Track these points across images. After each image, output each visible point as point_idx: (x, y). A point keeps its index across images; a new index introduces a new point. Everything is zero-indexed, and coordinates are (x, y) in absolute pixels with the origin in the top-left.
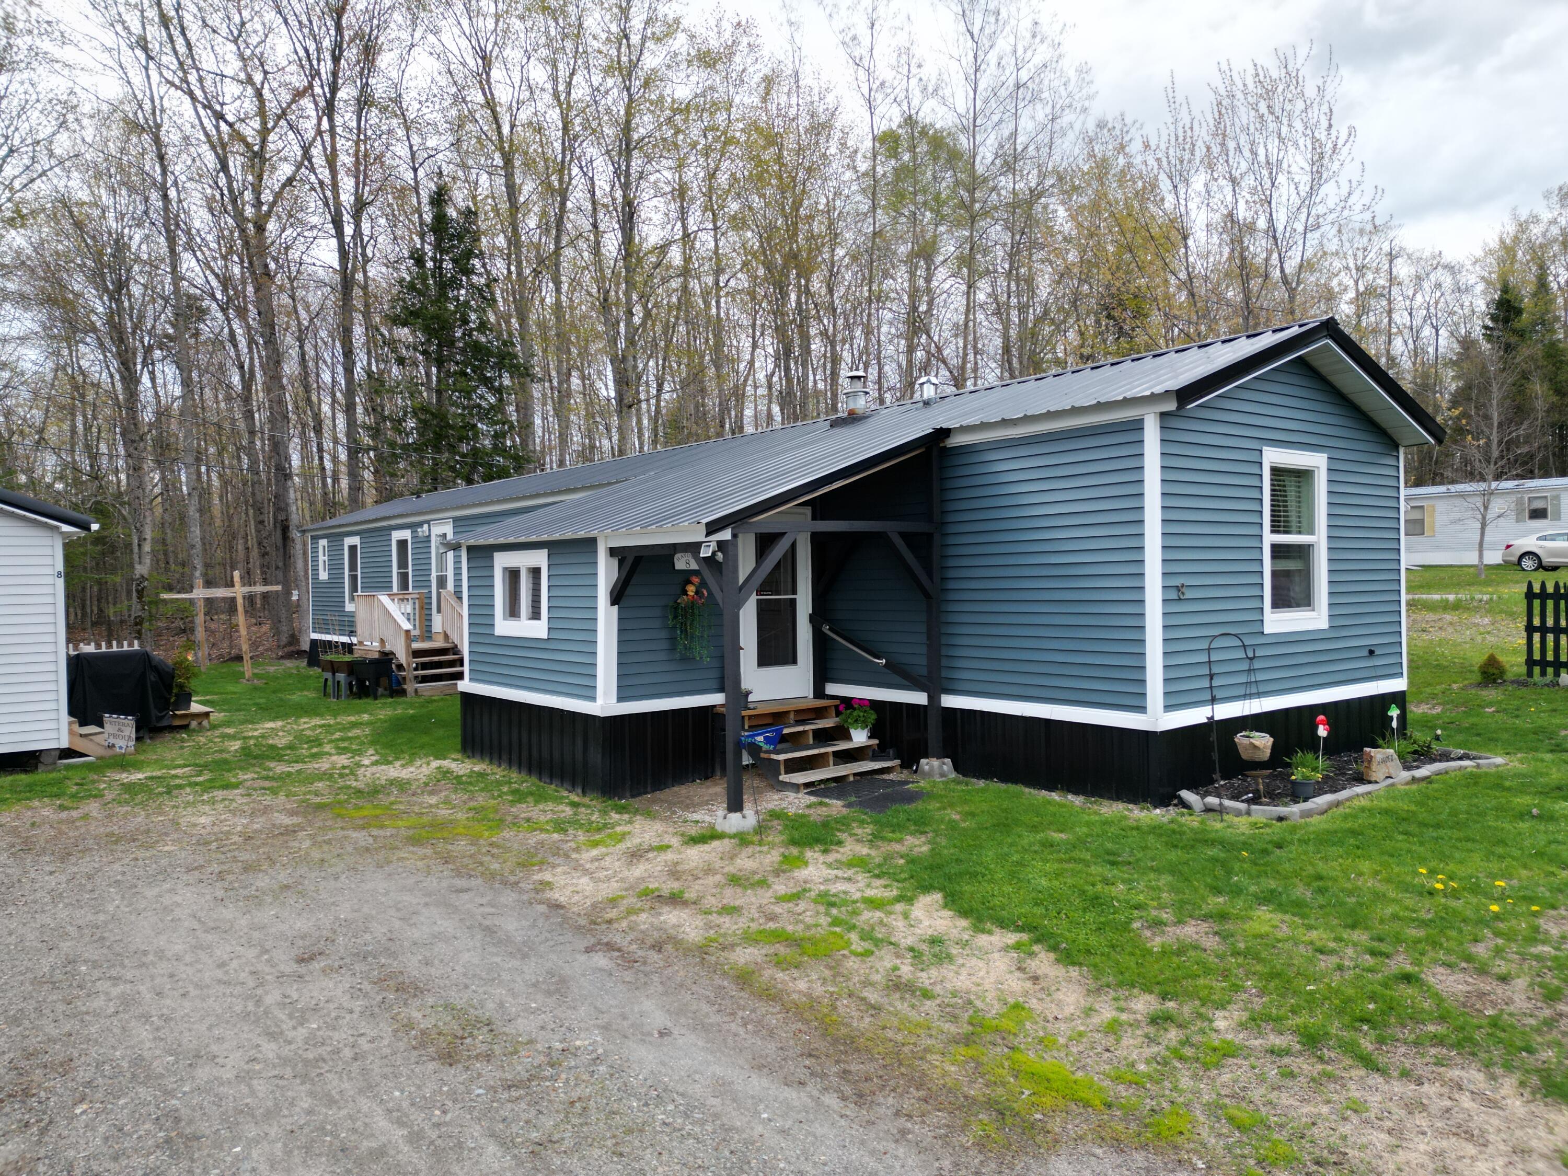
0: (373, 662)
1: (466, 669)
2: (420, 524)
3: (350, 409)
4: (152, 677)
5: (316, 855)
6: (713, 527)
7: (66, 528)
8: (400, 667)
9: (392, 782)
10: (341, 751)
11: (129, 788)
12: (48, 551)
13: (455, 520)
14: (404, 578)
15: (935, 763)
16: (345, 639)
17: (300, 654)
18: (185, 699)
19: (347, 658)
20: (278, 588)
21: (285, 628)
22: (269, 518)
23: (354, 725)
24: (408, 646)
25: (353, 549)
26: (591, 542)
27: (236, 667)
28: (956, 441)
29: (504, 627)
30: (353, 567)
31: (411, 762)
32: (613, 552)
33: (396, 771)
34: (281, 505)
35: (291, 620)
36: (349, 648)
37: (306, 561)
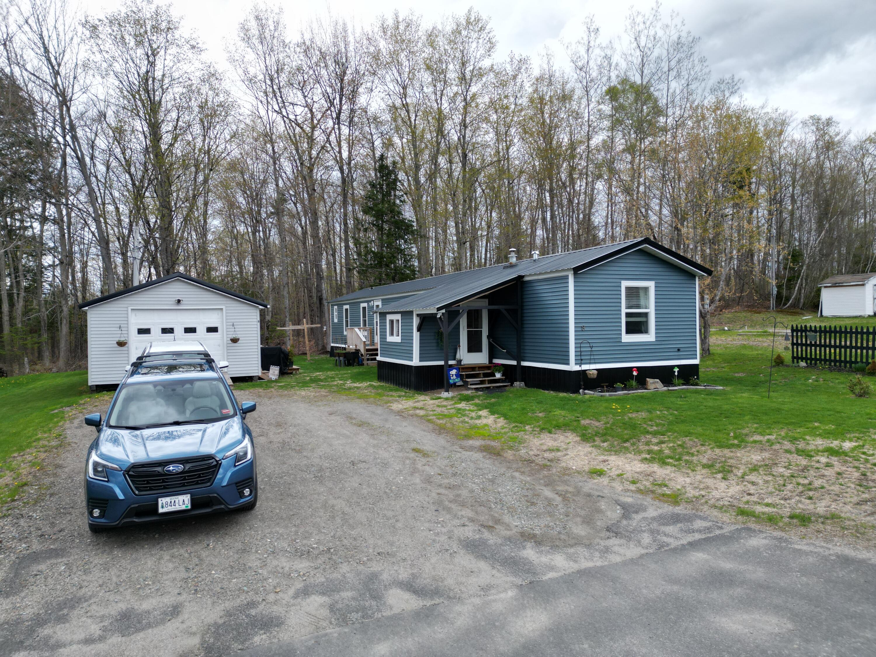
0: (353, 353)
1: (379, 352)
2: (370, 301)
3: (346, 241)
4: (282, 355)
5: (333, 400)
6: (439, 309)
7: (261, 307)
8: (362, 355)
9: (355, 387)
10: (341, 380)
11: (281, 386)
12: (255, 314)
13: (382, 300)
14: (365, 321)
15: (518, 383)
16: (343, 346)
17: (327, 352)
18: (292, 364)
19: (344, 352)
20: (319, 325)
21: (320, 343)
22: (314, 295)
23: (345, 374)
24: (365, 347)
25: (347, 310)
26: (412, 312)
27: (304, 357)
28: (527, 279)
29: (390, 339)
30: (347, 317)
31: (362, 383)
32: (418, 315)
33: (357, 385)
34: (319, 290)
35: (323, 339)
36: (345, 349)
37: (329, 314)
